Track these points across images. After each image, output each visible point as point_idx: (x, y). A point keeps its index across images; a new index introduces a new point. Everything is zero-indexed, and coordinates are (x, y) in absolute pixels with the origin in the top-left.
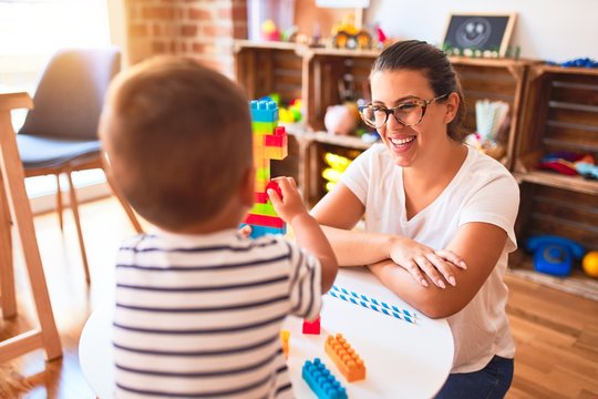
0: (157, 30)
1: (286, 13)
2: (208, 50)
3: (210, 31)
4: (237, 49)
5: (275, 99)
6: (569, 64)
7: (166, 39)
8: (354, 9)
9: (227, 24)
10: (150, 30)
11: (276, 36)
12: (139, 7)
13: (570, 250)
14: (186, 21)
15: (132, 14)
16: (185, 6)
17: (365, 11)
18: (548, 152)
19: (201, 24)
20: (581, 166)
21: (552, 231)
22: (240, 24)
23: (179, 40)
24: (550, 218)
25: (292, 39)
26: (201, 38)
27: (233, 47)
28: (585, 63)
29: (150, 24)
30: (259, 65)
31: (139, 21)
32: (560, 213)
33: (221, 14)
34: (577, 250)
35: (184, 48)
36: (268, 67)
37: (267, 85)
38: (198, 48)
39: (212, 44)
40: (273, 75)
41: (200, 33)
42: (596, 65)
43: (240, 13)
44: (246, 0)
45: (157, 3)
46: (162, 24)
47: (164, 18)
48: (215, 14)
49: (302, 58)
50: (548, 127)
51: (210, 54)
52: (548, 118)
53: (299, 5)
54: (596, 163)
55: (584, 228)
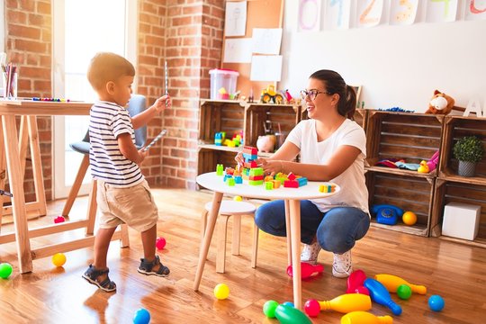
0: (152, 90)
1: (232, 84)
2: (183, 104)
3: (185, 93)
4: (202, 104)
5: (224, 134)
6: (388, 110)
8: (273, 82)
9: (198, 89)
10: (149, 91)
11: (226, 96)
12: (144, 77)
13: (395, 211)
14: (169, 87)
15: (141, 81)
17: (278, 83)
18: (382, 158)
19: (179, 89)
20: (398, 164)
21: (386, 203)
22: (204, 89)
24: (384, 197)
25: (237, 98)
26: (179, 97)
27: (200, 102)
28: (396, 109)
29: (149, 87)
30: (213, 115)
31: (143, 86)
32: (390, 193)
33: (193, 84)
34: (399, 212)
36: (218, 116)
37: (218, 126)
38: (176, 103)
39: (186, 101)
40: (221, 121)
41: (179, 94)
42: (402, 111)
43: (206, 83)
44: (209, 76)
45: (154, 76)
46: (156, 88)
47: (156, 85)
48: (189, 84)
49: (244, 108)
50: (380, 146)
51: (184, 106)
52: (381, 141)
53: (240, 80)
54: (406, 162)
55: (402, 201)
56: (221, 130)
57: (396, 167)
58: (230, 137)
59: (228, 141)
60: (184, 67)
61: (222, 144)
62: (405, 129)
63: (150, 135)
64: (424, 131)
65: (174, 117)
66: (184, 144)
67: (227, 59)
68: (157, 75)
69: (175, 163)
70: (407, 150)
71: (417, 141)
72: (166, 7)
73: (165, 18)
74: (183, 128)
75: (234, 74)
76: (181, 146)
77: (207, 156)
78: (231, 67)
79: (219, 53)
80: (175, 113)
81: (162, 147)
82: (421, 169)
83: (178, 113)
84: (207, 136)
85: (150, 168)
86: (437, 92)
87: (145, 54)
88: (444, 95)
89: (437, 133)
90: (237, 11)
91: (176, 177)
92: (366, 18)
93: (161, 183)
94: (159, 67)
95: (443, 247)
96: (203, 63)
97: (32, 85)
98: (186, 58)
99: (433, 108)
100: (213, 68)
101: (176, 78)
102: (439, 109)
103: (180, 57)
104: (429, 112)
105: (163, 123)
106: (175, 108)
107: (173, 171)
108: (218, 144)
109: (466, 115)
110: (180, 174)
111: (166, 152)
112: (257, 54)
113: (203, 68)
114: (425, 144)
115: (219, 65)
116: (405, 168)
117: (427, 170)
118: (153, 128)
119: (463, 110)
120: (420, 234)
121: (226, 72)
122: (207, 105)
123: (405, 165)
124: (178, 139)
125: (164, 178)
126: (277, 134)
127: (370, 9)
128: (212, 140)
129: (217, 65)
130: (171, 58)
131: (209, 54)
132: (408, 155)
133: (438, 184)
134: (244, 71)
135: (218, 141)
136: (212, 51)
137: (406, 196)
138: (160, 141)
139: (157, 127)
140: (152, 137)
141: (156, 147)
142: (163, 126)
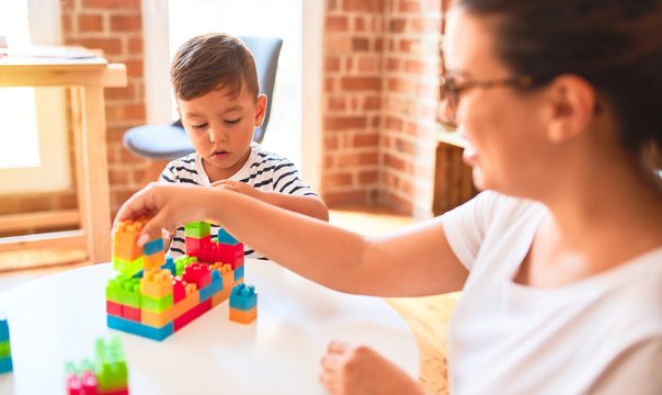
0: (360, 24)
2: (414, 47)
7: (370, 35)
10: (351, 23)
14: (396, 15)
19: (410, 17)
23: (388, 36)
26: (408, 34)
31: (339, 12)
35: (391, 46)
38: (405, 45)
39: (419, 41)
41: (408, 27)
46: (368, 18)
48: (424, 6)
63: (354, 105)
65: (400, 74)
66: (413, 129)
69: (399, 165)
74: (413, 95)
76: (409, 133)
80: (402, 66)
81: (382, 132)
83: (408, 66)
85: (355, 170)
91: (401, 194)
93: (381, 201)
97: (106, 24)
105: (385, 84)
106: (403, 56)
107: (396, 180)
110: (406, 189)
111: (387, 142)
118: (361, 96)
125: (385, 191)
138: (376, 122)
139: (372, 94)
140: (359, 112)
141: (369, 130)
142: (386, 93)
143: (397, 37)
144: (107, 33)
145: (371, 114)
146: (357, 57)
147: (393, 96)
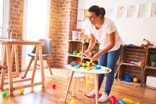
0: (54, 37)
1: (79, 36)
2: (63, 41)
3: (64, 38)
4: (69, 42)
5: (76, 51)
6: (129, 45)
7: (55, 39)
9: (68, 37)
10: (53, 37)
11: (77, 39)
12: (51, 33)
13: (131, 78)
14: (59, 36)
15: (50, 34)
16: (59, 33)
18: (126, 60)
19: (62, 37)
20: (132, 62)
21: (128, 75)
22: (70, 37)
23: (58, 40)
24: (127, 73)
25: (81, 40)
26: (62, 39)
27: (69, 41)
28: (131, 45)
29: (53, 36)
30: (73, 45)
31: (51, 36)
32: (129, 72)
33: (67, 35)
34: (132, 78)
35: (58, 41)
36: (75, 46)
37: (74, 49)
38: (61, 41)
39: (65, 41)
40: (75, 47)
41: (62, 38)
42: (133, 45)
43: (71, 35)
44: (72, 33)
45: (55, 33)
46: (55, 36)
47: (55, 35)
48: (66, 35)
49: (82, 43)
50: (126, 56)
51: (64, 42)
52: (126, 55)
53: (82, 34)
54: (134, 62)
55: (133, 74)
56: (75, 50)
57: (131, 63)
58: (78, 52)
59: (77, 54)
60: (64, 30)
61: (76, 55)
62: (134, 51)
63: (53, 51)
64: (140, 52)
65: (60, 46)
66: (63, 54)
67: (78, 28)
68: (55, 32)
69: (60, 60)
70: (135, 58)
71: (138, 55)
72: (59, 11)
73: (59, 15)
74: (63, 49)
75: (80, 32)
76: (62, 55)
77: (71, 58)
78: (79, 30)
79: (75, 26)
80: (61, 44)
81: (57, 55)
82: (139, 64)
83: (62, 44)
84: (71, 52)
85: (52, 61)
86: (144, 40)
87: (52, 26)
88: (147, 41)
89: (144, 52)
90: (81, 13)
91: (61, 65)
92: (122, 16)
93: (56, 66)
94: (56, 30)
95: (146, 90)
96: (70, 29)
98: (65, 27)
99: (143, 45)
100: (73, 30)
101: (62, 33)
102: (145, 45)
103: (63, 27)
104: (142, 46)
105: (57, 47)
106: (61, 43)
107: (60, 63)
108: (74, 55)
109: (154, 47)
110: (62, 64)
111: (58, 57)
112: (87, 26)
113: (70, 30)
114: (141, 56)
115: (75, 29)
116: (134, 64)
117: (141, 64)
118: (54, 49)
119: (153, 45)
120: (139, 85)
121: (77, 32)
122: (71, 42)
123: (134, 63)
124: (62, 52)
125: (57, 65)
126: (93, 52)
127: (123, 13)
128: (72, 53)
129: (74, 29)
130: (60, 27)
131: (72, 26)
132: (135, 59)
133: (145, 69)
134: (83, 32)
135: (74, 53)
136: (73, 25)
137: (134, 73)
138: (56, 53)
139: (55, 49)
140: (53, 52)
141: (55, 55)
142: (57, 49)
143: (60, 40)
144: (16, 37)
145: (55, 52)
146: (53, 43)
147: (58, 49)
